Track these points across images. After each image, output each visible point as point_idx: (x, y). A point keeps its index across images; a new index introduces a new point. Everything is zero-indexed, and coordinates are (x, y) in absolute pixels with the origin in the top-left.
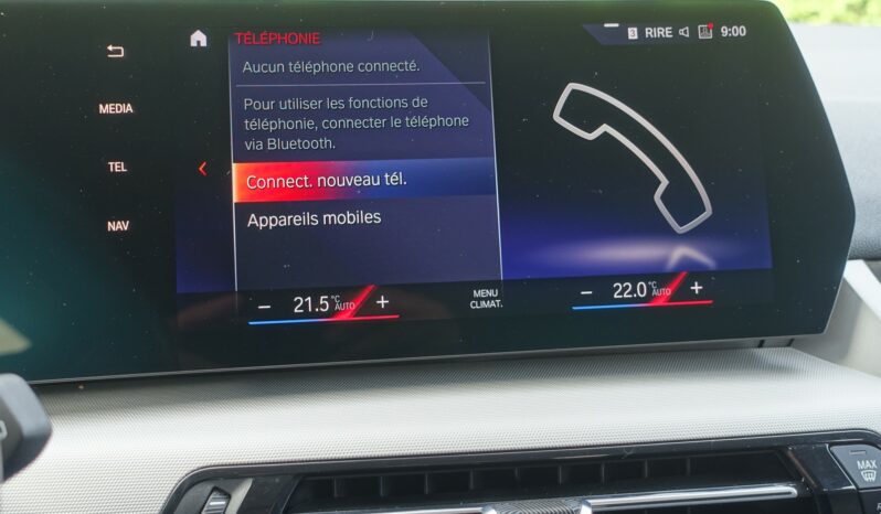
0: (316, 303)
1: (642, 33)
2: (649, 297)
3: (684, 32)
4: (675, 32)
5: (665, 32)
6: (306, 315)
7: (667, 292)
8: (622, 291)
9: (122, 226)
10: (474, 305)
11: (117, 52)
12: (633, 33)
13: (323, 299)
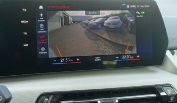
0: (65, 60)
1: (130, 6)
2: (129, 58)
3: (138, 6)
4: (136, 6)
5: (134, 6)
6: (63, 62)
7: (133, 57)
8: (124, 57)
9: (27, 45)
10: (96, 60)
11: (24, 10)
12: (128, 6)
13: (66, 59)
